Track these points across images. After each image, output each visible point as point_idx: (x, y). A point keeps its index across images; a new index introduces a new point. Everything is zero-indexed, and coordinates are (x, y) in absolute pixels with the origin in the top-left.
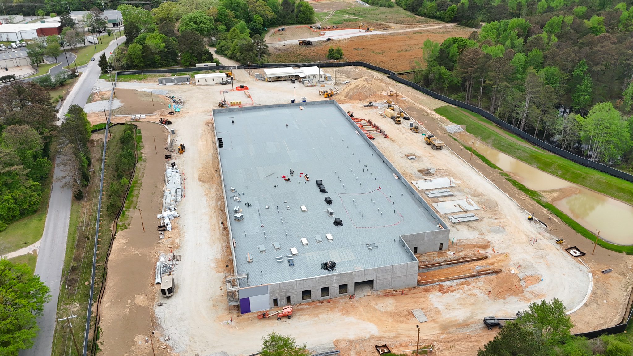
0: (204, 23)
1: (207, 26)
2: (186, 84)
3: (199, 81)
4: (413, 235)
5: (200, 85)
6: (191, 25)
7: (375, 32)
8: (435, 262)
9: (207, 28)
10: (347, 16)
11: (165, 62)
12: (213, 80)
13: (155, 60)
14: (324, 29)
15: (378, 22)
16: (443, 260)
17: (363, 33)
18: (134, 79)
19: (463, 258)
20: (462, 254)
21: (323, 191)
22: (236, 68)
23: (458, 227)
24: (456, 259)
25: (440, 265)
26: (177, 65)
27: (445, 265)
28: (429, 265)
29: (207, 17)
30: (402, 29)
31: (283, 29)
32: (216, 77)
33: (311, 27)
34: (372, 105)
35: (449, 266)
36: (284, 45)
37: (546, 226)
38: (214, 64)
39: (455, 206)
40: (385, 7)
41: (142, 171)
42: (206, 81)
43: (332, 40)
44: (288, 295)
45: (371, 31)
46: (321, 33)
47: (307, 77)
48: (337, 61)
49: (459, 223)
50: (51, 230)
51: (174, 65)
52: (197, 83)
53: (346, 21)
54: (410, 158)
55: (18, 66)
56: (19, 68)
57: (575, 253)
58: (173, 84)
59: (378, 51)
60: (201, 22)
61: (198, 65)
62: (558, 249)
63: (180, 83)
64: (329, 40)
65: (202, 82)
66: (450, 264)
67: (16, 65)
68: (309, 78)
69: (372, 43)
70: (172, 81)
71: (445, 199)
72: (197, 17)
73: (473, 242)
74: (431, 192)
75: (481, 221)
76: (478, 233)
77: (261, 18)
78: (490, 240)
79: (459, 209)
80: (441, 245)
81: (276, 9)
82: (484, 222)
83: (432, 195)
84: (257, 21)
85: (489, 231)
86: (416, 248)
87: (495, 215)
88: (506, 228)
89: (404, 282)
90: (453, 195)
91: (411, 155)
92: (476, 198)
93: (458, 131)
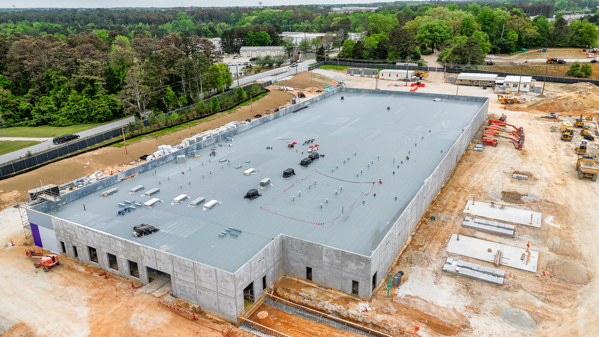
0: (440, 32)
1: (442, 35)
3: (382, 75)
4: (302, 243)
5: (383, 79)
6: (425, 33)
8: (319, 306)
9: (441, 37)
12: (397, 76)
16: (334, 309)
18: (333, 68)
19: (374, 326)
20: (379, 318)
23: (445, 279)
24: (360, 319)
25: (327, 317)
27: (334, 320)
28: (306, 305)
29: (446, 26)
31: (544, 51)
32: (400, 73)
35: (335, 325)
36: (526, 62)
38: (415, 65)
39: (490, 251)
42: (390, 76)
44: (75, 244)
46: (591, 56)
47: (505, 85)
49: (454, 275)
52: (381, 77)
58: (359, 75)
60: (436, 31)
61: (398, 64)
63: (366, 76)
64: (594, 62)
65: (386, 76)
66: (343, 323)
68: (508, 85)
70: (360, 73)
71: (489, 237)
72: (435, 26)
73: (432, 311)
74: (477, 220)
75: (507, 289)
76: (469, 303)
77: (517, 35)
78: (472, 325)
79: (490, 257)
80: (355, 283)
81: (546, 29)
82: (508, 294)
83: (471, 224)
84: (510, 38)
85: (497, 312)
86: (309, 270)
87: (554, 293)
88: (544, 324)
89: (216, 304)
90: (512, 237)
91: (523, 174)
92: (553, 256)
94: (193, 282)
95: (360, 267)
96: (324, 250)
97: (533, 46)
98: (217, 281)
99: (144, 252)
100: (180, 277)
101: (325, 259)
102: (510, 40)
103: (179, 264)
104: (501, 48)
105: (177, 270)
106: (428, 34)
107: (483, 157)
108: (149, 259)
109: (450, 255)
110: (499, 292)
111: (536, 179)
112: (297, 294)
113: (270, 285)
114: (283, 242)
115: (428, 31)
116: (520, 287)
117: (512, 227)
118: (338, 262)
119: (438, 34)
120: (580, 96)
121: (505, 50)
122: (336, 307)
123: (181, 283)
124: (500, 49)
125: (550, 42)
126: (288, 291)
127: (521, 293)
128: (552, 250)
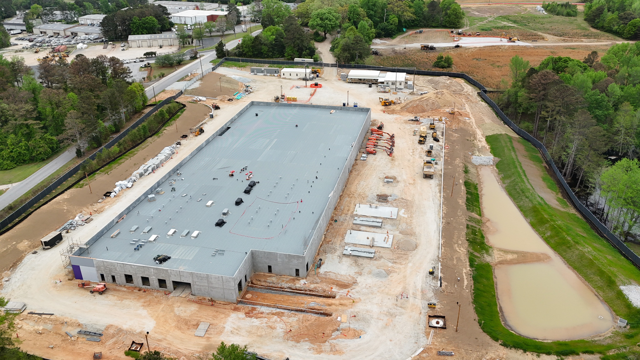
0: (330, 20)
1: (332, 23)
2: (274, 76)
4: (265, 252)
5: (285, 78)
6: (317, 22)
7: (518, 43)
8: (279, 286)
9: (331, 25)
10: (505, 23)
11: (271, 54)
12: (297, 75)
13: (262, 51)
14: (464, 35)
15: (535, 32)
16: (288, 286)
17: (504, 42)
18: (235, 66)
19: (310, 291)
20: (312, 286)
21: (247, 192)
22: (329, 66)
23: (345, 259)
24: (302, 289)
25: (284, 291)
26: (282, 57)
27: (288, 292)
28: (272, 287)
29: (335, 14)
30: (556, 42)
31: (421, 32)
32: (300, 73)
33: (452, 32)
34: (417, 121)
35: (290, 294)
36: (405, 48)
37: (441, 286)
38: (311, 60)
39: (368, 238)
40: (563, 15)
41: (148, 144)
42: (290, 75)
43: (461, 47)
44: (113, 274)
45: (514, 42)
46: (455, 39)
47: (385, 83)
48: (441, 70)
49: (349, 256)
50: (36, 176)
51: (278, 57)
52: (282, 76)
53: (498, 28)
54: (386, 180)
55: (171, 45)
56: (170, 47)
57: (438, 323)
58: (262, 74)
59: (498, 64)
60: (327, 19)
61: (297, 60)
62: (421, 313)
63: (269, 74)
64: (457, 46)
65: (287, 76)
66: (294, 292)
67: (170, 44)
68: (387, 84)
69: (500, 54)
70: (262, 72)
71: (368, 229)
72: (325, 14)
73: (339, 278)
74: (361, 219)
75: (375, 260)
76: (356, 271)
77: (397, 19)
78: (358, 281)
79: (368, 242)
80: (297, 271)
81: (421, 10)
82: (376, 262)
83: (358, 222)
84: (391, 22)
85: (370, 273)
86: (270, 267)
87: (398, 258)
88: (391, 275)
89: (222, 295)
90: (380, 227)
91: (391, 178)
92: (401, 236)
93: (485, 163)
94: (207, 285)
95: (299, 261)
96: (278, 254)
97: (412, 26)
98: (223, 282)
99: (171, 273)
100: (197, 283)
101: (279, 260)
102: (392, 24)
103: (197, 276)
104: (385, 32)
105: (196, 280)
106: (320, 22)
107: (366, 165)
108: (175, 276)
109: (347, 244)
110: (372, 262)
111: (398, 182)
112: (265, 282)
113: (249, 280)
114: (253, 254)
115: (319, 19)
116: (382, 257)
117: (381, 221)
118: (287, 260)
119: (328, 22)
121: (388, 34)
122: (289, 285)
123: (198, 287)
124: (383, 33)
125: (425, 22)
126: (260, 281)
127: (382, 260)
128: (400, 233)
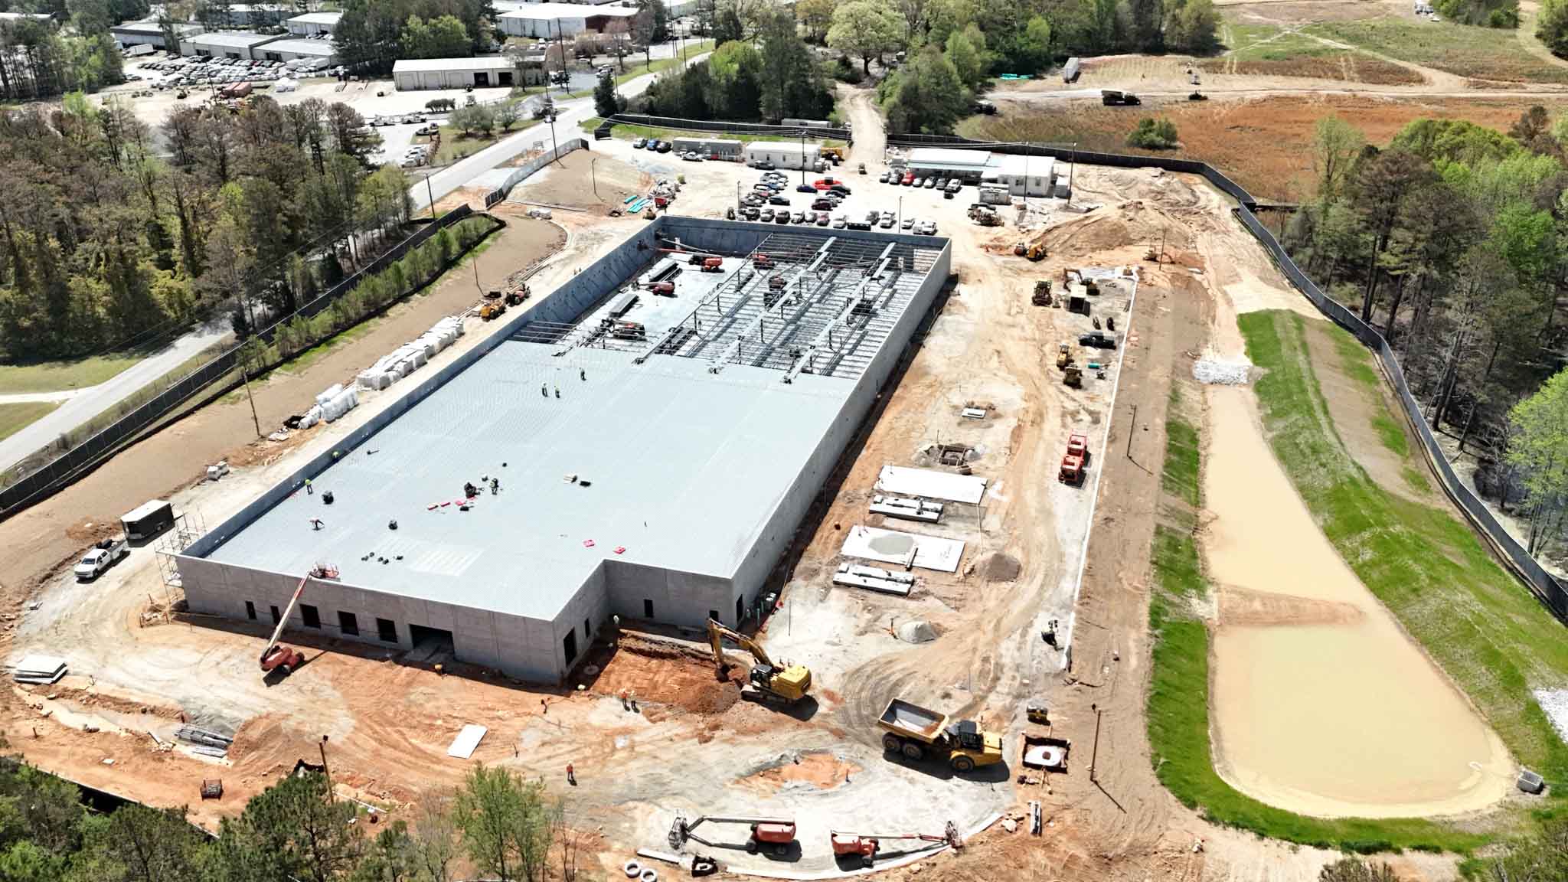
2: (729, 160)
10: (1326, 41)
12: (784, 159)
15: (1402, 63)
18: (639, 135)
32: (796, 152)
37: (1068, 668)
38: (824, 125)
40: (1480, 24)
42: (768, 158)
43: (1206, 98)
44: (274, 603)
47: (1000, 181)
48: (1145, 154)
49: (847, 587)
51: (743, 117)
52: (748, 161)
54: (967, 411)
55: (494, 86)
56: (491, 90)
57: (1047, 756)
59: (1295, 141)
61: (787, 122)
63: (717, 157)
64: (1196, 97)
68: (1005, 183)
69: (1302, 118)
71: (905, 526)
72: (866, 13)
74: (892, 501)
75: (912, 598)
77: (1048, 28)
80: (712, 614)
82: (912, 604)
83: (883, 508)
84: (1033, 35)
86: (647, 603)
89: (525, 663)
90: (934, 522)
91: (978, 406)
93: (1228, 379)
94: (490, 637)
95: (716, 592)
96: (669, 574)
98: (526, 631)
99: (406, 605)
100: (467, 632)
101: (670, 585)
102: (1033, 41)
103: (465, 614)
105: (463, 625)
106: (853, 33)
108: (415, 613)
109: (846, 559)
110: (902, 603)
111: (999, 416)
113: (594, 631)
114: (606, 568)
115: (851, 24)
117: (939, 506)
118: (687, 588)
119: (874, 33)
120: (1124, 216)
123: (468, 642)
124: (1012, 62)
127: (930, 599)
